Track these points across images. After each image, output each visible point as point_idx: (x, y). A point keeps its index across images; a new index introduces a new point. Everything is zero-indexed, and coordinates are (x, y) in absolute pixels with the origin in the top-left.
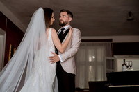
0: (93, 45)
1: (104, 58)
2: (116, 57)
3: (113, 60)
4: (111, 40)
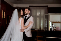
0: (39, 8)
1: (44, 14)
2: (49, 14)
3: (48, 15)
4: (47, 6)
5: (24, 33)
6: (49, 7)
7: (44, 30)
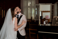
7: (35, 20)
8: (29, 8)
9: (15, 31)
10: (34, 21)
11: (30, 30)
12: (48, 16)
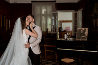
5: (30, 49)
6: (57, 2)
8: (43, 17)
9: (26, 47)
10: (51, 34)
11: (46, 47)
12: (69, 27)
